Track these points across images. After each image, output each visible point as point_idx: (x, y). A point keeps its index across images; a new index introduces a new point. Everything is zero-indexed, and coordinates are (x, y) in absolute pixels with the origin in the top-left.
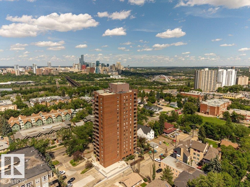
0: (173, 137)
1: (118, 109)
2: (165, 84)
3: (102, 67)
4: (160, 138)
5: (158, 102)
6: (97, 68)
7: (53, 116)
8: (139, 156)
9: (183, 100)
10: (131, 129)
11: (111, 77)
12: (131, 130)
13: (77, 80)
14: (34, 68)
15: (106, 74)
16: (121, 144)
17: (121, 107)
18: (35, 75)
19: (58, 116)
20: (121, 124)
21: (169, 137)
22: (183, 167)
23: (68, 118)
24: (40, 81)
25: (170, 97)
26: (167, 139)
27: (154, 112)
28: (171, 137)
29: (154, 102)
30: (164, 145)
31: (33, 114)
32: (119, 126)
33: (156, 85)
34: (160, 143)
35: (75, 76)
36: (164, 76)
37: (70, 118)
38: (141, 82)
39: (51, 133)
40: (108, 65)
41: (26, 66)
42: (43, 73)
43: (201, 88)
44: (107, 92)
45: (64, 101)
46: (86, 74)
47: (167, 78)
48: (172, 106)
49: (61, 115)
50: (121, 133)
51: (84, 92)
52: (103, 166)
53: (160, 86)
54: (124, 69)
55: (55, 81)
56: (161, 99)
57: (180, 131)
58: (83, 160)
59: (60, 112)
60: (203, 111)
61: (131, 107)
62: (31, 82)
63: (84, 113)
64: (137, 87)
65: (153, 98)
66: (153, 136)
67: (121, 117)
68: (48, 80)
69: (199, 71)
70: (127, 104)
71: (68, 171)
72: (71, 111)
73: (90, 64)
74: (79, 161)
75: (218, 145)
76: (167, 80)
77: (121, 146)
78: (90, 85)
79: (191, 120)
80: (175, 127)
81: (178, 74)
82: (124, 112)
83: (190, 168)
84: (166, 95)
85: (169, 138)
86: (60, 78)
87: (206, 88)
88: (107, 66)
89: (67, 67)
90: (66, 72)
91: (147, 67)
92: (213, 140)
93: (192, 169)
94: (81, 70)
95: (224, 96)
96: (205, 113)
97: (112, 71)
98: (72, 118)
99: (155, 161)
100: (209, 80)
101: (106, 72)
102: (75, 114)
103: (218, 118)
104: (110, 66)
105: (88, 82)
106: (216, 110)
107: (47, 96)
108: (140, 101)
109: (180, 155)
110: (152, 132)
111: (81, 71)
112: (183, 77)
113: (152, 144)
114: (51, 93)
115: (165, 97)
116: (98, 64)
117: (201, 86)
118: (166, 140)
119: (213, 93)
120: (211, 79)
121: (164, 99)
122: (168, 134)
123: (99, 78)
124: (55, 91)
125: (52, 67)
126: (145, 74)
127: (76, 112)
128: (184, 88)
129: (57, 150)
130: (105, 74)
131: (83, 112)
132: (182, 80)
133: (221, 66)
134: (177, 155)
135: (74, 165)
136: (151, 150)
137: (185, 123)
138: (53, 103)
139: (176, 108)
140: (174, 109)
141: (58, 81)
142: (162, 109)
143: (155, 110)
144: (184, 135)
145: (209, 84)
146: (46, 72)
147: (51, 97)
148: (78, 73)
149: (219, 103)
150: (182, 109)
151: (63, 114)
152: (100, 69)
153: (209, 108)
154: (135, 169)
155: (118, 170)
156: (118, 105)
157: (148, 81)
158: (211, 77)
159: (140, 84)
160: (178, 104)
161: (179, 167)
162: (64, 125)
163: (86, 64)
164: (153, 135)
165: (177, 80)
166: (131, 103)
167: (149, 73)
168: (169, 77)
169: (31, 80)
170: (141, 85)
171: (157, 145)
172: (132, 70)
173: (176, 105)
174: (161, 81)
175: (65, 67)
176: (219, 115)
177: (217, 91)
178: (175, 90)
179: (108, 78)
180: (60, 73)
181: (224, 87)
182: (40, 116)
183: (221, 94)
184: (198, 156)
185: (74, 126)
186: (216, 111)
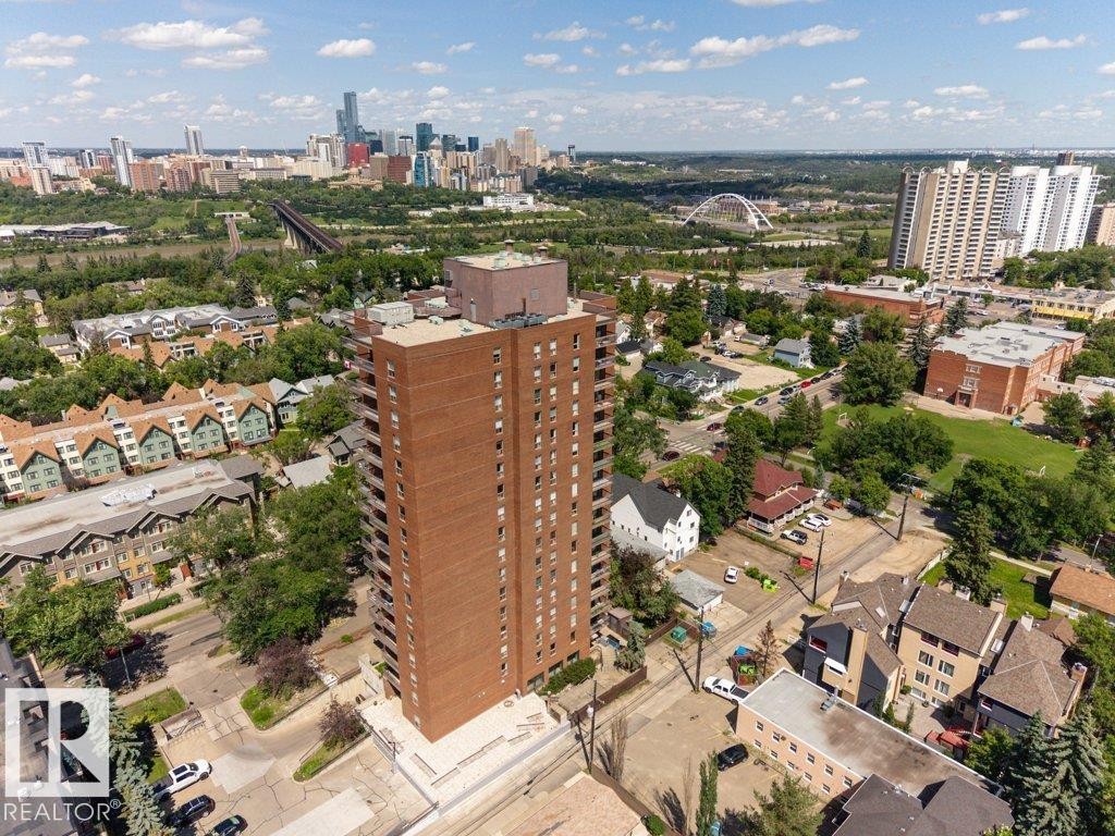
0: (796, 539)
1: (499, 425)
2: (746, 241)
3: (445, 156)
4: (729, 541)
5: (715, 337)
6: (420, 157)
7: (175, 420)
8: (618, 664)
9: (840, 326)
10: (574, 526)
11: (489, 202)
12: (574, 533)
13: (326, 219)
14: (120, 158)
15: (464, 189)
16: (519, 613)
17: (516, 410)
18: (127, 191)
19: (201, 423)
20: (516, 507)
21: (776, 537)
22: (864, 746)
23: (254, 427)
24: (153, 222)
25: (775, 313)
26: (764, 549)
27: (697, 395)
28: (783, 536)
29: (696, 338)
30: (751, 588)
31: (75, 410)
32: (506, 515)
33: (704, 246)
34: (731, 577)
35: (317, 197)
36: (741, 199)
37: (270, 426)
38: (629, 227)
39: (147, 529)
40: (473, 144)
41: (82, 147)
42: (164, 184)
43: (924, 262)
44: (435, 318)
45: (244, 337)
46: (367, 189)
47: (754, 211)
48: (784, 357)
49: (217, 417)
50: (519, 554)
51: (349, 285)
52: (422, 731)
53: (720, 250)
54: (549, 165)
55: (223, 222)
56: (729, 324)
57: (833, 502)
58: (315, 689)
59: (214, 402)
60: (940, 390)
61: (575, 407)
62: (109, 226)
63: (339, 404)
64: (610, 254)
65: (689, 318)
66: (691, 539)
67: (517, 469)
68: (188, 216)
69: (922, 175)
70: (553, 391)
71: (227, 757)
72: (269, 392)
73: (390, 136)
74: (292, 695)
75: (1036, 586)
76: (753, 220)
77: (519, 621)
78: (388, 245)
79: (890, 445)
80: (807, 482)
81: (805, 189)
82: (539, 440)
83: (904, 753)
84: (754, 301)
85: (774, 547)
86: (247, 209)
87: (946, 261)
88: (470, 150)
89: (281, 153)
90: (275, 176)
91: (658, 155)
92: (1005, 558)
93: (919, 756)
94: (345, 167)
95: (1038, 303)
96: (951, 400)
97: (493, 174)
98: (279, 425)
99: (708, 690)
100: (968, 224)
101: (464, 178)
102: (295, 405)
103: (1016, 423)
104: (481, 147)
105: (380, 227)
106: (1010, 383)
107: (163, 304)
108: (623, 336)
109: (846, 664)
110: (690, 519)
111: (347, 176)
112: (827, 204)
113: (689, 584)
114: (183, 290)
115: (748, 312)
116: (424, 136)
117: (926, 251)
118: (759, 557)
119: (983, 288)
120: (977, 219)
121: (747, 320)
122: (772, 522)
123: (428, 208)
124: (203, 280)
125: (206, 152)
126: (648, 189)
127: (298, 398)
128: (837, 261)
129: (183, 621)
130: (457, 187)
131: (334, 399)
132: (823, 218)
133: (1006, 150)
134: (829, 661)
135: (264, 719)
136: (685, 626)
137: (857, 462)
138: (184, 346)
139: (803, 372)
140: (793, 376)
141: (238, 225)
142: (734, 375)
143: (700, 385)
144: (851, 524)
145: (964, 244)
146: (176, 177)
147: (183, 310)
148: (333, 185)
149: (1025, 348)
150: (837, 377)
151: (231, 408)
152: (436, 163)
153: (978, 376)
154: (597, 744)
155: (505, 752)
156: (497, 398)
157: (664, 224)
158: (979, 205)
159: (627, 239)
160: (813, 350)
161: (842, 746)
162: (220, 478)
163: (367, 138)
164: (695, 533)
165: (799, 221)
166: (576, 385)
167: (669, 185)
168: (762, 202)
169: (111, 219)
170: (630, 244)
171: (716, 594)
172: (588, 168)
173: (807, 352)
174: (724, 222)
175: (267, 154)
176: (1024, 410)
177: (998, 275)
178: (797, 269)
179: (472, 208)
180: (245, 186)
181: (1032, 254)
182: (105, 424)
183: (1024, 295)
184: (942, 673)
185: (278, 479)
186: (1008, 391)
